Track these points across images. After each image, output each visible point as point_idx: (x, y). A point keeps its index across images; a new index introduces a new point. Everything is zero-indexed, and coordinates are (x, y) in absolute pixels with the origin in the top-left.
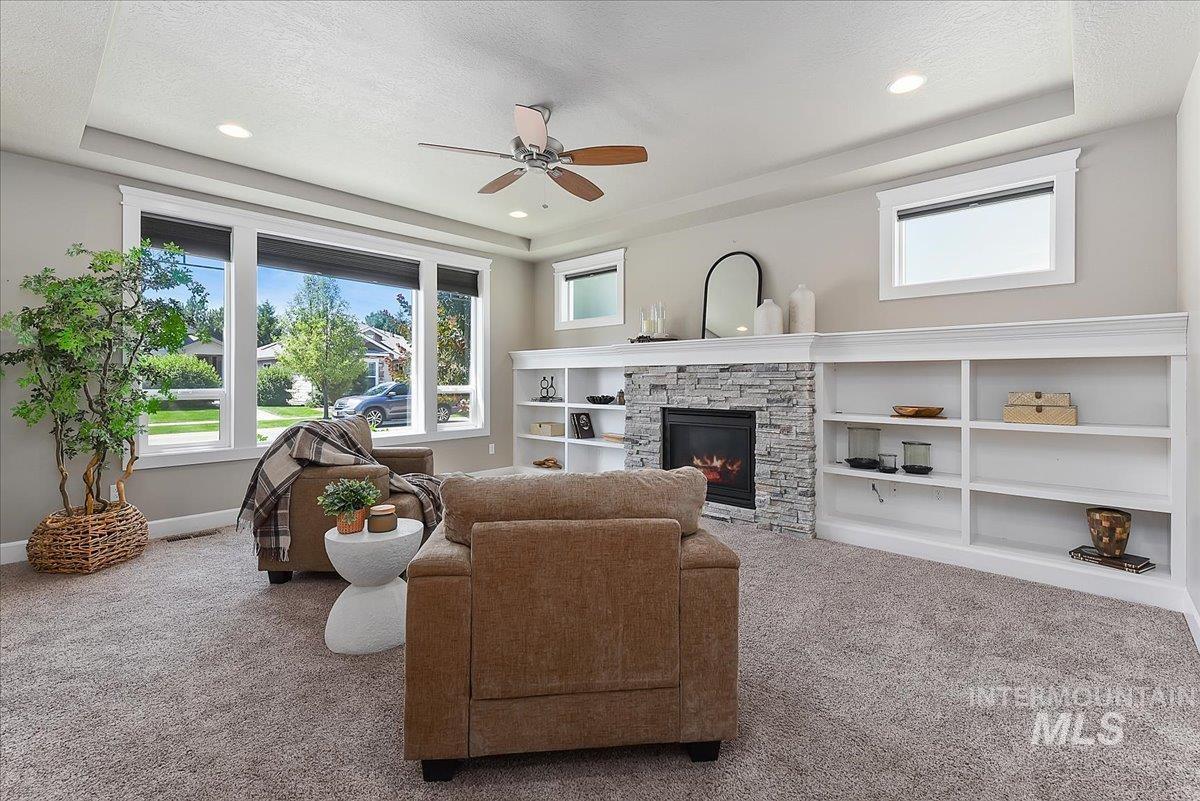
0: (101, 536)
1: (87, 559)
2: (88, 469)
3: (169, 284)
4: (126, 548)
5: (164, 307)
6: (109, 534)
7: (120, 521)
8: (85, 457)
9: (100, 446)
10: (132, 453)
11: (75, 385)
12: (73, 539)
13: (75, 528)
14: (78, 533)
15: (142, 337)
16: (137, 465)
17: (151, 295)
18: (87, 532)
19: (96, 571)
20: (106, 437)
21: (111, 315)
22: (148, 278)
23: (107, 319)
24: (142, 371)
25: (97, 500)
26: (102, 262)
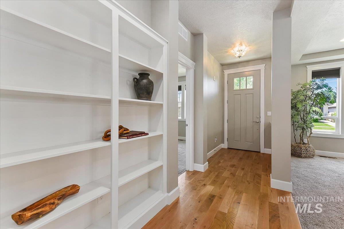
0: (304, 150)
1: (301, 154)
2: (301, 134)
3: (321, 88)
4: (310, 155)
5: (320, 95)
6: (306, 150)
7: (309, 148)
8: (300, 131)
9: (303, 129)
10: (311, 132)
11: (298, 115)
12: (298, 149)
13: (299, 147)
14: (299, 148)
15: (313, 103)
16: (312, 135)
17: (316, 92)
18: (301, 148)
19: (303, 158)
20: (305, 127)
21: (305, 98)
22: (315, 88)
23: (304, 99)
24: (313, 111)
25: (302, 142)
26: (304, 86)
